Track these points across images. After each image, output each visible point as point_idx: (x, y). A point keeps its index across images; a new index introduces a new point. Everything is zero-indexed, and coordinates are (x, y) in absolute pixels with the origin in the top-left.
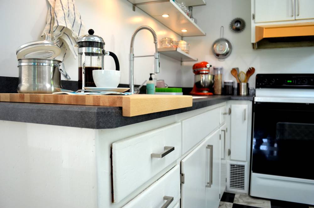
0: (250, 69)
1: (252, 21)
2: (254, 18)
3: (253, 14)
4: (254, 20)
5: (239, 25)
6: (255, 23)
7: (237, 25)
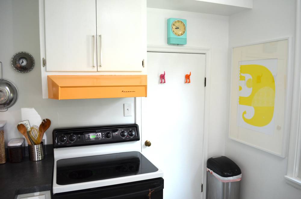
0: (43, 122)
1: (43, 68)
2: (44, 64)
3: (43, 59)
4: (45, 67)
5: (25, 63)
6: (46, 71)
7: (23, 62)
